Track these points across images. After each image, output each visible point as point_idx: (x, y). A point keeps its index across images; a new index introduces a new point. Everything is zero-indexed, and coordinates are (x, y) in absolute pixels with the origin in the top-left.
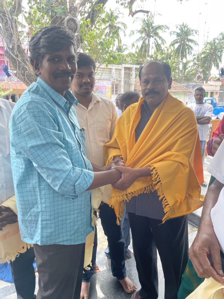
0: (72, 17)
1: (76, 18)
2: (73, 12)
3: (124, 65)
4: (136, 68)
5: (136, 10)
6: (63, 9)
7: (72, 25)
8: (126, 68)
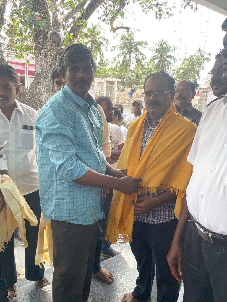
0: (55, 31)
1: (59, 32)
2: (56, 27)
3: (106, 79)
4: (118, 82)
5: (117, 27)
6: (47, 23)
7: (55, 39)
8: (108, 82)
